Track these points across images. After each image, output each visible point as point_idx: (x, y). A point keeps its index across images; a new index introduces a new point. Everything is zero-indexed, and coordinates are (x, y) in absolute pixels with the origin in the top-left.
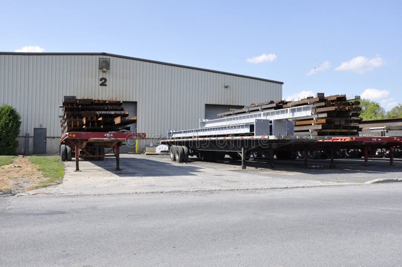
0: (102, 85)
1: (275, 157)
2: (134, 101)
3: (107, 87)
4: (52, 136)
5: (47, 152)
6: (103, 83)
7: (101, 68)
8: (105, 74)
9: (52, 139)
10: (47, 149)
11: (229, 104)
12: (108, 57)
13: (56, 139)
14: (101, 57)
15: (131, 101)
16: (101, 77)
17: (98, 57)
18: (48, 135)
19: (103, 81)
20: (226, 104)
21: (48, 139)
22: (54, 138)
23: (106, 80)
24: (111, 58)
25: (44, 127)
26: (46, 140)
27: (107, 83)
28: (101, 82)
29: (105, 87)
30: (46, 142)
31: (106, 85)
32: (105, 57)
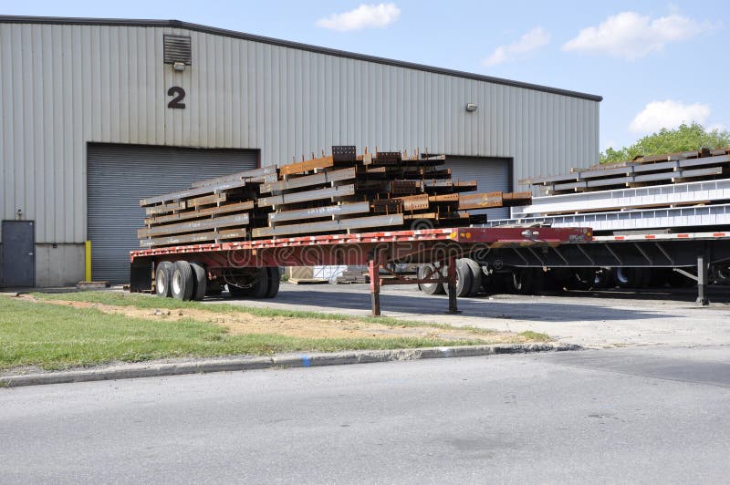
0: (174, 105)
1: (596, 281)
2: (253, 146)
3: (187, 111)
4: (49, 240)
5: (37, 282)
6: (177, 99)
7: (169, 61)
8: (179, 76)
9: (51, 248)
10: (38, 276)
11: (475, 154)
12: (186, 32)
13: (60, 248)
14: (169, 31)
15: (246, 146)
16: (170, 85)
17: (161, 31)
18: (38, 240)
19: (176, 95)
20: (469, 154)
21: (38, 249)
22: (55, 245)
23: (182, 93)
24: (194, 34)
25: (28, 219)
26: (34, 251)
27: (185, 101)
28: (170, 99)
29: (180, 110)
30: (34, 257)
31: (183, 106)
32: (178, 32)
